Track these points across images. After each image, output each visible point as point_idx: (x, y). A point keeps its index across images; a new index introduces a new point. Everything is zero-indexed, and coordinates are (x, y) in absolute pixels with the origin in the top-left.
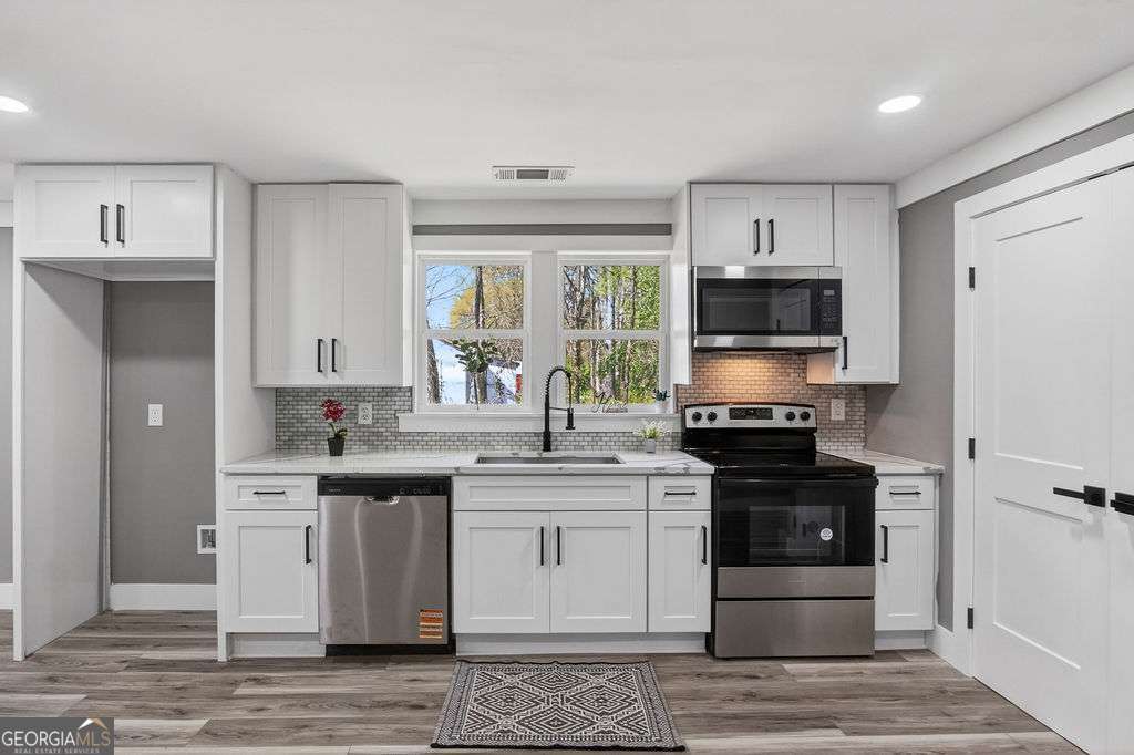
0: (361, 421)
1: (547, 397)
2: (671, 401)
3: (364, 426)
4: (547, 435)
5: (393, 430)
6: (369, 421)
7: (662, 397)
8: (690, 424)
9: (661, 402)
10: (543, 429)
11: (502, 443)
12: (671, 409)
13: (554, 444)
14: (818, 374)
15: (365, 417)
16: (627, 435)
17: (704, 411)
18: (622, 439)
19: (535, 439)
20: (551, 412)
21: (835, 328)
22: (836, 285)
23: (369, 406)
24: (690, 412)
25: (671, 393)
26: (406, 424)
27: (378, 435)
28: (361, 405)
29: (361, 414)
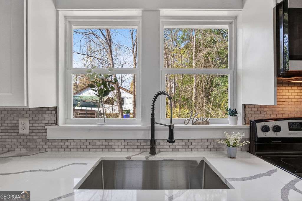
0: (21, 132)
1: (153, 115)
2: (240, 116)
3: (23, 135)
4: (153, 141)
5: (44, 137)
6: (27, 132)
7: (233, 113)
8: (261, 134)
9: (233, 117)
10: (149, 137)
11: (120, 147)
12: (240, 122)
13: (157, 147)
15: (24, 128)
16: (209, 141)
17: (271, 124)
18: (206, 144)
19: (145, 144)
20: (156, 125)
23: (26, 121)
24: (259, 125)
25: (240, 110)
26: (52, 133)
27: (33, 141)
28: (20, 121)
29: (20, 126)
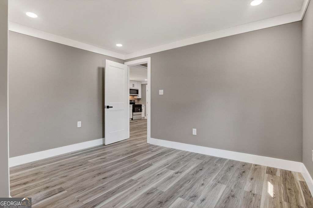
14: (135, 97)
21: (138, 94)
22: (138, 90)
